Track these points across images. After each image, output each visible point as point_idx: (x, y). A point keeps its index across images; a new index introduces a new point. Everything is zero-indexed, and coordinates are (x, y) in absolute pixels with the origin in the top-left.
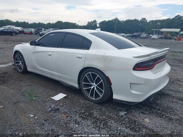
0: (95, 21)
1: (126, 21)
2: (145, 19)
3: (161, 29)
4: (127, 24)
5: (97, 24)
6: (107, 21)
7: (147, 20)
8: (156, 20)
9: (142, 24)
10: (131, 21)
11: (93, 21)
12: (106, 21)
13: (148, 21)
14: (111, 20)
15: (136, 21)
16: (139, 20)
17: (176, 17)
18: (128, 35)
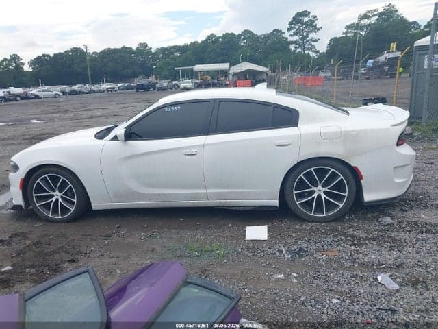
0: (15, 58)
1: (103, 52)
2: (145, 45)
3: (194, 65)
4: (107, 60)
5: (23, 64)
6: (52, 55)
7: (151, 48)
8: (171, 47)
9: (142, 57)
10: (116, 51)
11: (9, 58)
12: (48, 56)
13: (153, 51)
14: (62, 52)
15: (125, 50)
16: (134, 48)
17: (209, 38)
18: (119, 85)
